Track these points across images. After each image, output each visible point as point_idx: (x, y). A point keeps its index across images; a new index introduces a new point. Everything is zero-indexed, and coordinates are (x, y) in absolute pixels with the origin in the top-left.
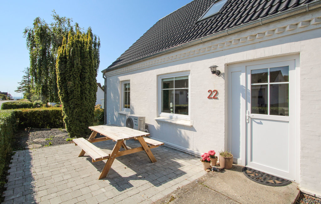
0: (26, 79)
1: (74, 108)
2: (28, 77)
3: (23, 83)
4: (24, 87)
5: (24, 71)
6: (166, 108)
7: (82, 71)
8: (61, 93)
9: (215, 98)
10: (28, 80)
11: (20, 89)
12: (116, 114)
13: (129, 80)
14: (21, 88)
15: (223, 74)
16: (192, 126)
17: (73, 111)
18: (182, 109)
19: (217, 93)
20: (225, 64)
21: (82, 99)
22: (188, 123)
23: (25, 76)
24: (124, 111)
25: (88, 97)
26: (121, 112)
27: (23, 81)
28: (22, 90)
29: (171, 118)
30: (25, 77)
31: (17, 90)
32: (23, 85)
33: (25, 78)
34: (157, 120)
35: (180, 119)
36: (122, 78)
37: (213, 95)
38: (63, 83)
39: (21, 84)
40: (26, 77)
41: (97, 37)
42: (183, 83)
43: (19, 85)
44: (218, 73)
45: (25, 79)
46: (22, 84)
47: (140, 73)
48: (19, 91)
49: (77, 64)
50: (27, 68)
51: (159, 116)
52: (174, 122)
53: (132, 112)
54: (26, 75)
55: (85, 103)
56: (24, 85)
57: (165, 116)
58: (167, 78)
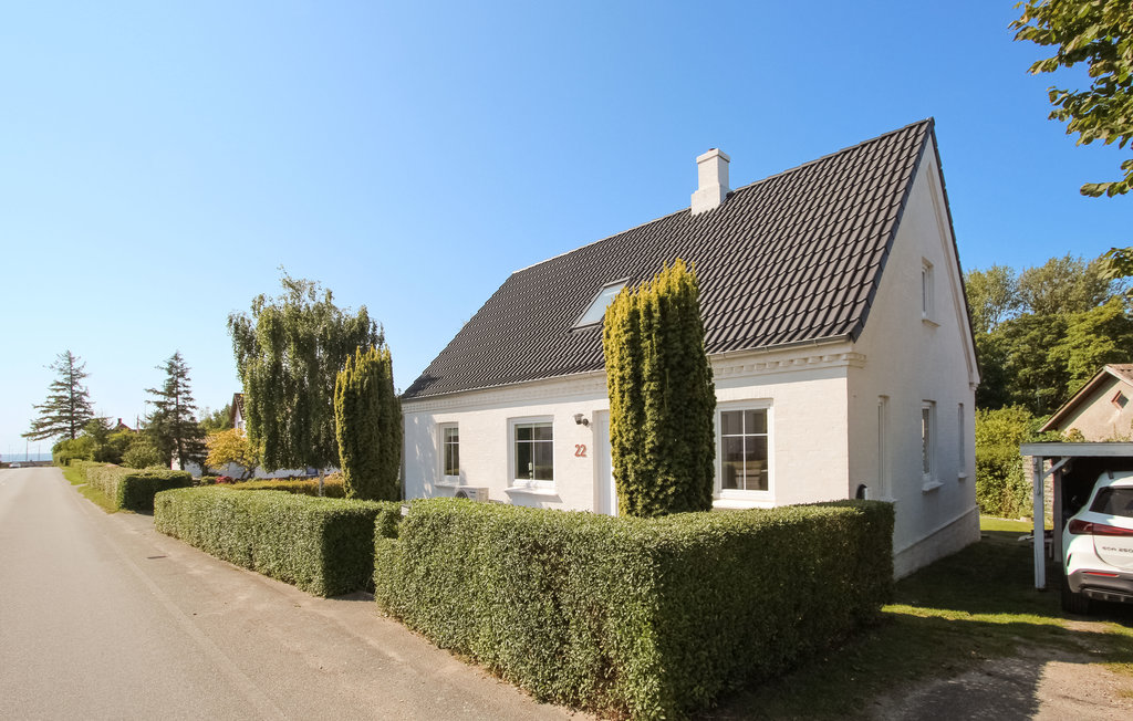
0: (62, 393)
1: (369, 477)
2: (71, 386)
3: (52, 408)
4: (55, 419)
5: (56, 366)
6: (523, 472)
7: (382, 414)
8: (344, 453)
9: (583, 455)
10: (69, 395)
11: (41, 430)
12: (428, 487)
13: (457, 423)
14: (44, 425)
15: (592, 424)
16: (557, 496)
17: (366, 482)
18: (546, 474)
19: (585, 449)
20: (594, 412)
21: (381, 461)
22: (552, 492)
23: (58, 384)
24: (447, 481)
25: (390, 458)
26: (440, 484)
27: (53, 400)
28: (46, 432)
29: (528, 486)
30: (59, 387)
31: (31, 431)
32: (51, 414)
33: (58, 390)
34: (507, 492)
35: (541, 487)
36: (439, 418)
37: (581, 451)
38: (350, 436)
39: (44, 412)
40: (62, 384)
41: (378, 325)
42: (546, 432)
43: (37, 415)
44: (586, 423)
45: (57, 394)
46: (48, 411)
47: (478, 412)
48: (38, 437)
49: (374, 403)
50: (64, 352)
51: (511, 486)
52: (534, 492)
53: (463, 481)
54: (61, 379)
55: (387, 468)
56: (55, 413)
57: (520, 484)
58: (524, 424)
